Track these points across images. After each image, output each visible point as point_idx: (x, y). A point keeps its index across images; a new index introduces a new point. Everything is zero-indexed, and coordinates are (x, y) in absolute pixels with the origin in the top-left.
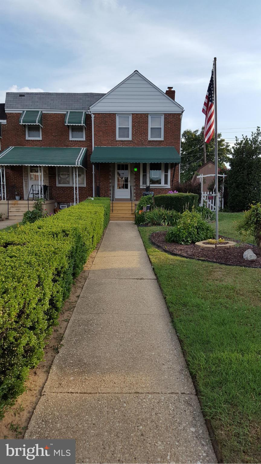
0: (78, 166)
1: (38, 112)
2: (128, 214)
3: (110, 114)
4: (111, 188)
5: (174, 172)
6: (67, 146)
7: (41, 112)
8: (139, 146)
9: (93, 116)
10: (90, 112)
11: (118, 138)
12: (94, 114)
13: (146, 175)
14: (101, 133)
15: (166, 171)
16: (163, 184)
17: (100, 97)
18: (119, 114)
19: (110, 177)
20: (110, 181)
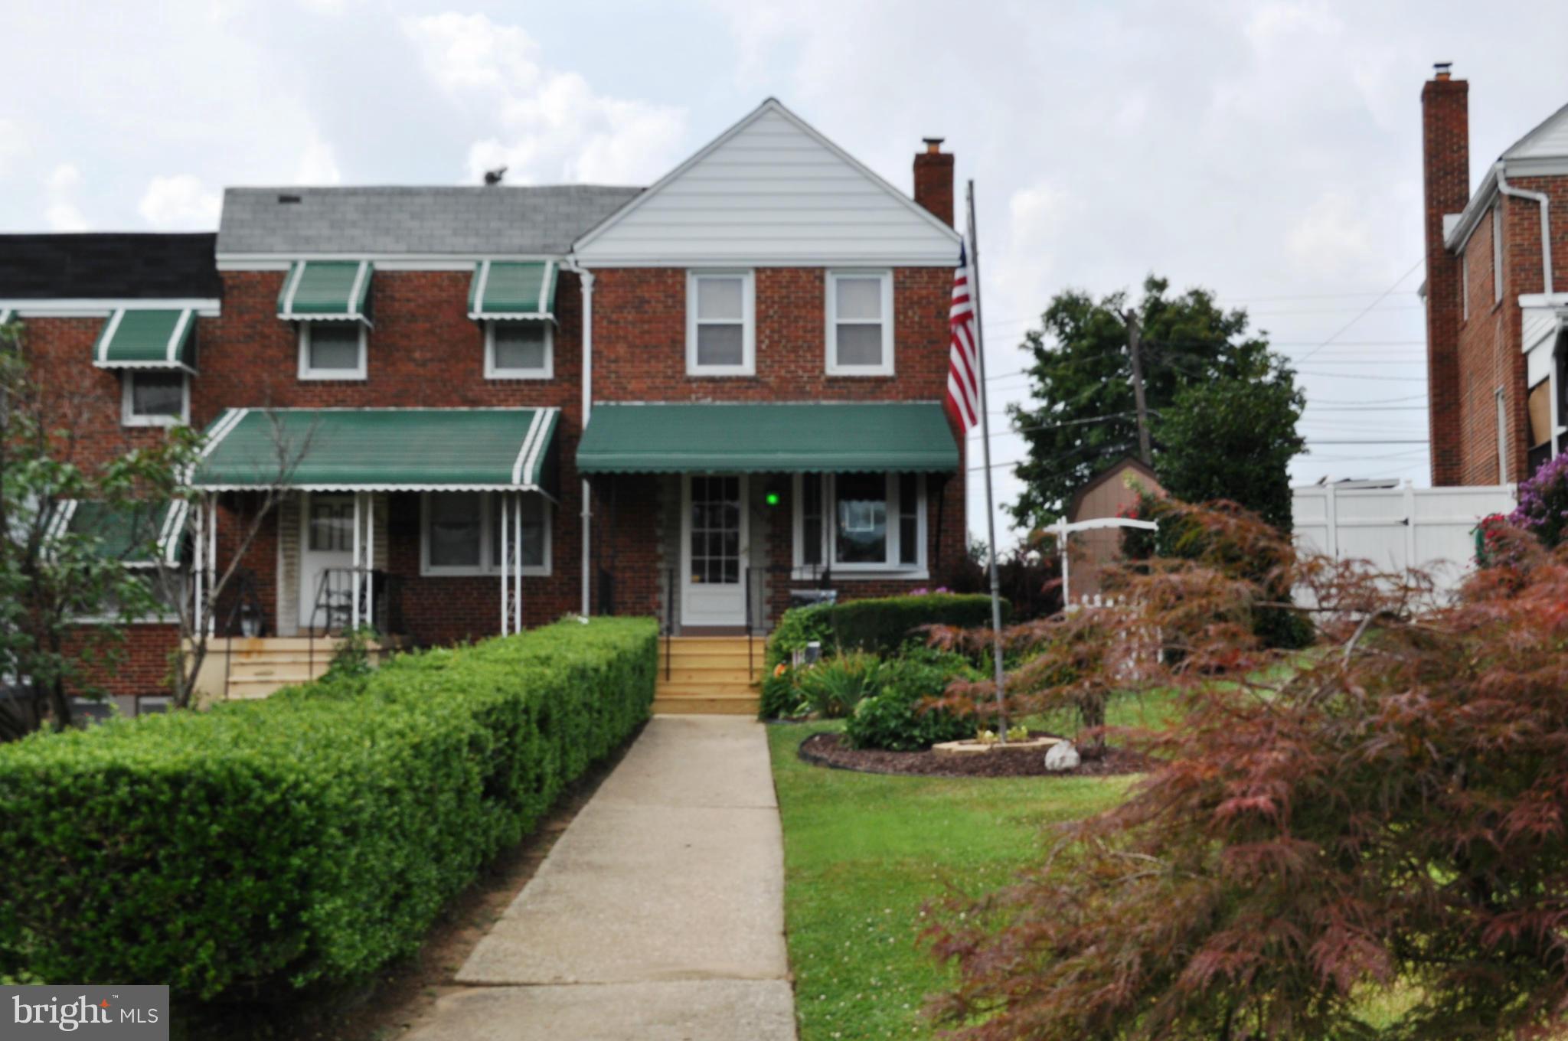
0: (525, 488)
1: (355, 264)
2: (739, 686)
3: (660, 272)
4: (664, 581)
5: (940, 510)
6: (474, 403)
7: (371, 264)
8: (785, 399)
9: (587, 280)
10: (576, 262)
11: (694, 368)
12: (592, 270)
13: (819, 523)
14: (622, 349)
15: (908, 508)
16: (893, 560)
17: (619, 200)
18: (696, 270)
19: (659, 532)
20: (660, 549)
